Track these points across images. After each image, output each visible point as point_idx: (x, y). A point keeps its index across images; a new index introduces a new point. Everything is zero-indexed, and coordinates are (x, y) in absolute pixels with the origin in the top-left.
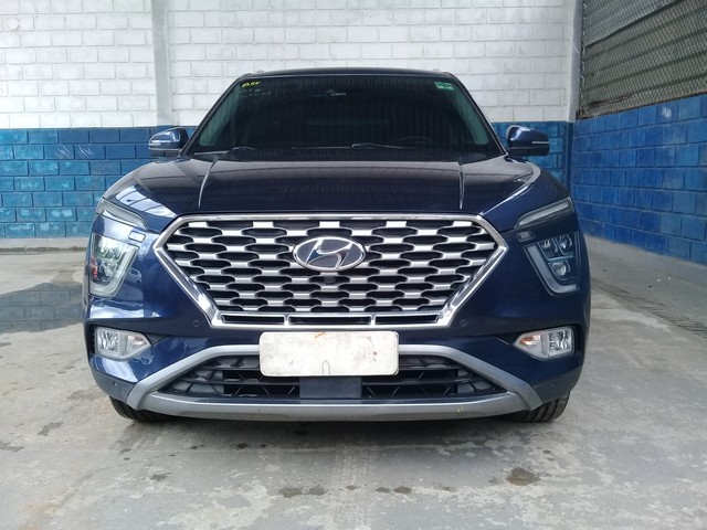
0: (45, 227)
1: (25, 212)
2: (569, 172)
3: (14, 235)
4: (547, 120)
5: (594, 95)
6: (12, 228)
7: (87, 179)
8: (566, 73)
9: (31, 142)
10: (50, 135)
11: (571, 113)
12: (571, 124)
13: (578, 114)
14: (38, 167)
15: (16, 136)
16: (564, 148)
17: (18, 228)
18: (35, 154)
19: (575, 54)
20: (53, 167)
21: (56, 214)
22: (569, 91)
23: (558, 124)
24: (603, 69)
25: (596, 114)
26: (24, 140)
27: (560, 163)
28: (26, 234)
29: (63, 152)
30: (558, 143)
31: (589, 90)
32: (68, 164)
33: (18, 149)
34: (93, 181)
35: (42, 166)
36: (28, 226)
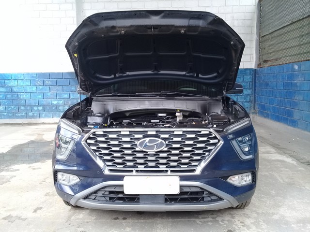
0: (31, 114)
1: (22, 108)
2: (255, 90)
3: (18, 117)
4: (245, 68)
5: (265, 58)
6: (17, 115)
7: (49, 94)
8: (253, 48)
9: (25, 78)
10: (34, 75)
11: (255, 65)
12: (256, 70)
13: (258, 65)
14: (28, 89)
15: (19, 76)
16: (252, 79)
17: (20, 115)
18: (27, 83)
19: (257, 40)
20: (34, 89)
21: (36, 108)
22: (254, 55)
23: (250, 69)
24: (269, 46)
25: (266, 65)
26: (22, 77)
27: (251, 86)
28: (22, 117)
29: (39, 82)
30: (250, 78)
31: (263, 55)
32: (41, 87)
33: (20, 81)
34: (51, 95)
35: (30, 88)
36: (23, 114)
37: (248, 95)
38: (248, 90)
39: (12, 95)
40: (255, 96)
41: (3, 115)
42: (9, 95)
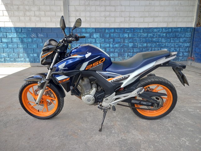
0: (28, 59)
1: (21, 55)
2: (193, 43)
3: (18, 62)
6: (17, 60)
7: (41, 44)
8: (194, 11)
9: (22, 31)
10: (29, 29)
12: (195, 28)
13: (197, 25)
15: (17, 30)
16: (191, 35)
18: (24, 35)
19: (198, 5)
20: (30, 40)
21: (31, 55)
22: (195, 17)
23: (190, 28)
26: (20, 31)
27: (190, 40)
28: (22, 61)
29: (33, 35)
32: (35, 39)
33: (18, 34)
34: (43, 45)
35: (26, 40)
36: (22, 59)
37: (188, 47)
38: (188, 43)
39: (13, 45)
40: (192, 47)
41: (7, 60)
42: (10, 44)
